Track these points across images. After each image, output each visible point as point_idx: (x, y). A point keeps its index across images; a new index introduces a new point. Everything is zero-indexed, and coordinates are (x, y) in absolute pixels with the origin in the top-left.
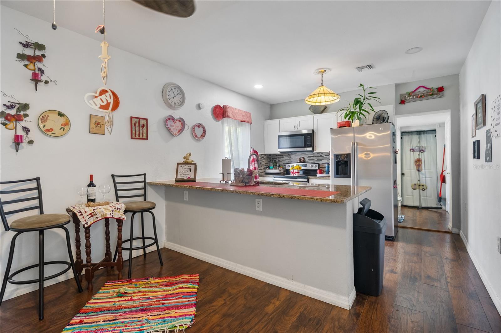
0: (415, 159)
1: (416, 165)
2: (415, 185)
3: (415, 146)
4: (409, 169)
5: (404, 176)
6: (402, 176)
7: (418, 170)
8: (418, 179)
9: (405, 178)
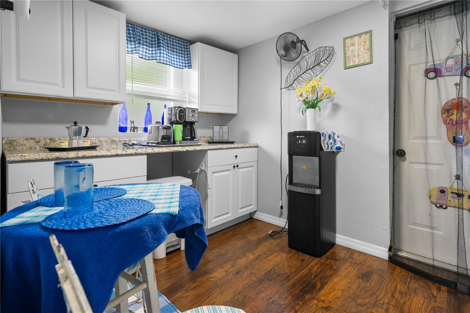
0: (444, 103)
1: (445, 122)
2: (442, 191)
3: (444, 56)
4: (421, 138)
5: (405, 160)
6: (397, 158)
7: (455, 141)
8: (455, 173)
9: (406, 165)
